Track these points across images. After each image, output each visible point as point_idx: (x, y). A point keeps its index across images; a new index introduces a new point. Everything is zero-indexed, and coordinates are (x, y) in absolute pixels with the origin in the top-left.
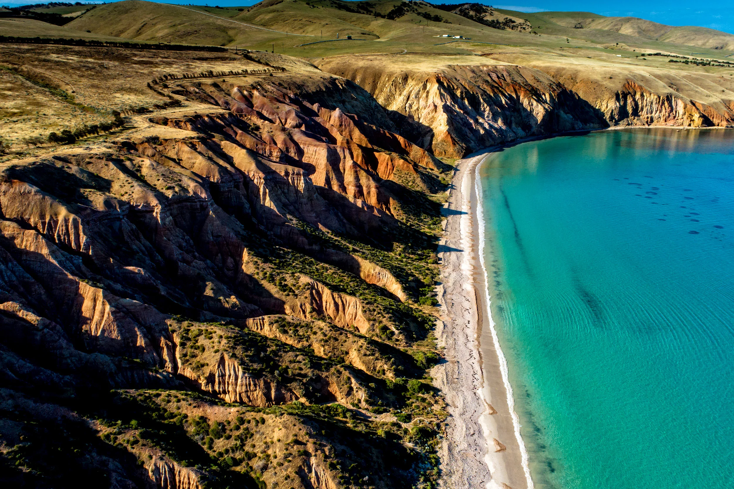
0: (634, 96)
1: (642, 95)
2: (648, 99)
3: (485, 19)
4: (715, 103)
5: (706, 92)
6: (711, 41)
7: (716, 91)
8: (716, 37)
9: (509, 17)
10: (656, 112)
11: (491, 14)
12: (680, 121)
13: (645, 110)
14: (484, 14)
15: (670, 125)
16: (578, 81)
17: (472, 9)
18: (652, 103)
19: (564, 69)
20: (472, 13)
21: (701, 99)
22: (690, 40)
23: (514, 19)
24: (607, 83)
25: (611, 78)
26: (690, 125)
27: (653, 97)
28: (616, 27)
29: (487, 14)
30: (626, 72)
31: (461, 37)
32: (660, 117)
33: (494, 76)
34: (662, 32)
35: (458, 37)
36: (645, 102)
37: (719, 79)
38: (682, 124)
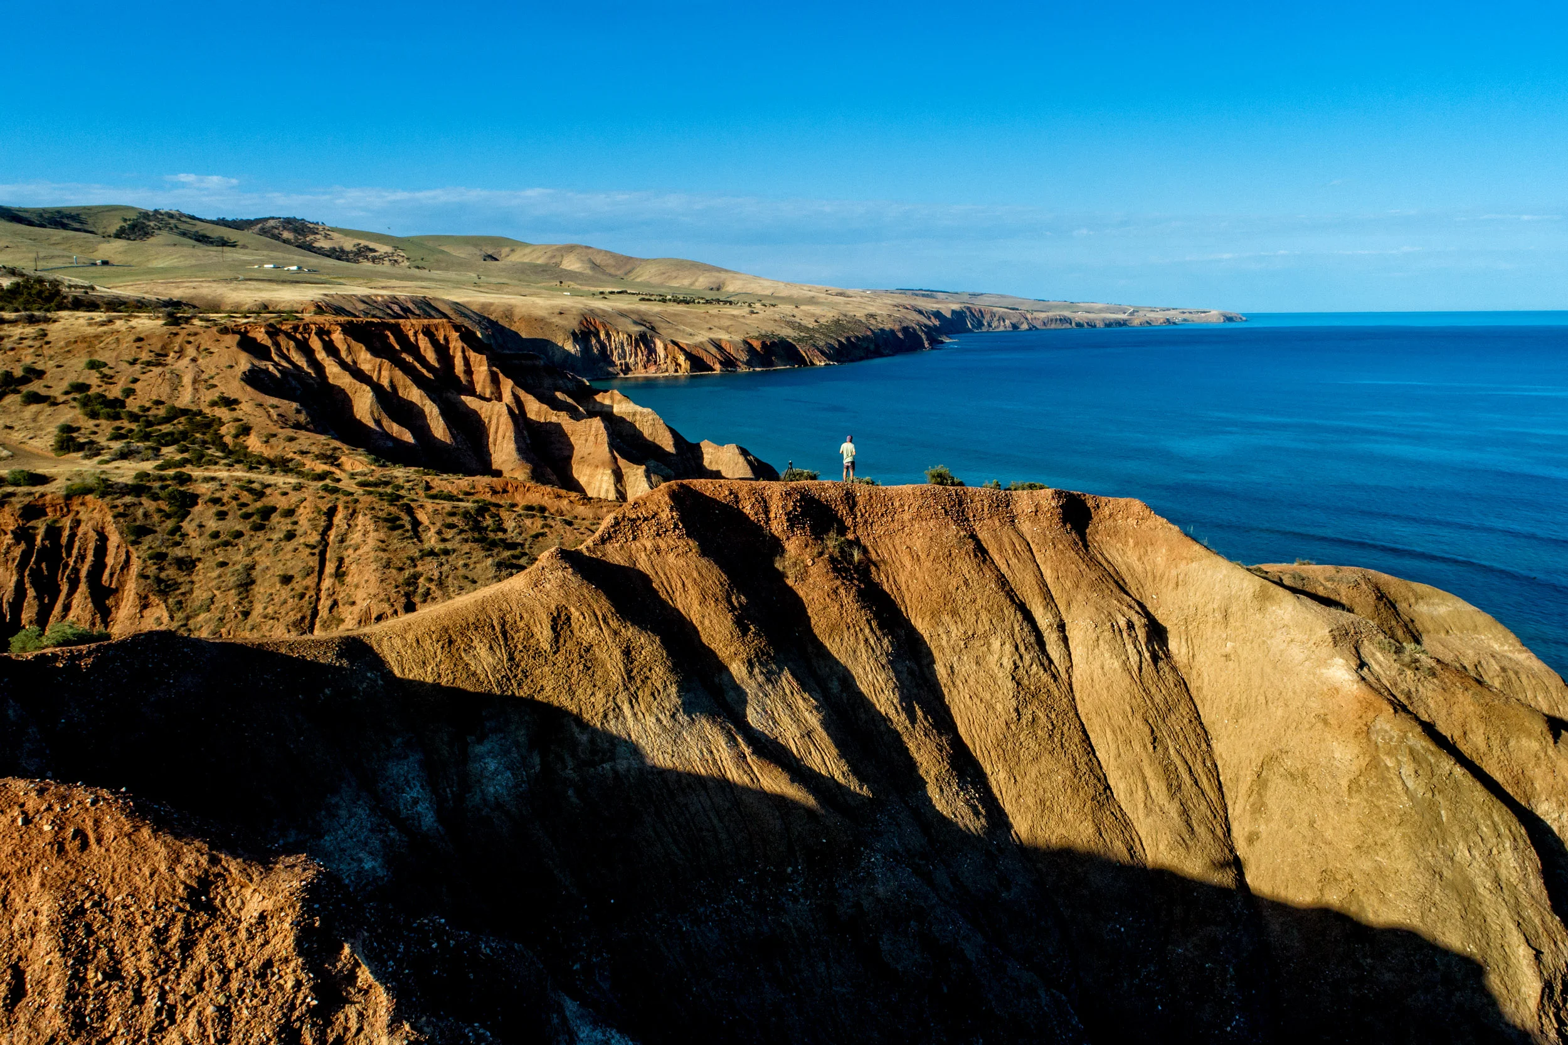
0: (597, 335)
1: (608, 335)
2: (617, 339)
3: (316, 245)
4: (701, 343)
5: (689, 330)
6: (701, 279)
7: (702, 329)
8: (707, 274)
9: (363, 243)
10: (631, 355)
11: (326, 236)
12: (664, 367)
13: (615, 354)
14: (312, 237)
15: (652, 372)
16: (516, 319)
17: (285, 228)
18: (622, 344)
19: (491, 304)
20: (286, 235)
21: (683, 338)
22: (670, 278)
23: (372, 245)
24: (556, 320)
25: (561, 313)
26: (676, 371)
27: (623, 337)
28: (554, 261)
29: (318, 237)
30: (581, 306)
31: (299, 268)
32: (637, 363)
33: (396, 308)
34: (629, 267)
35: (295, 268)
36: (613, 343)
37: (703, 315)
38: (667, 370)
